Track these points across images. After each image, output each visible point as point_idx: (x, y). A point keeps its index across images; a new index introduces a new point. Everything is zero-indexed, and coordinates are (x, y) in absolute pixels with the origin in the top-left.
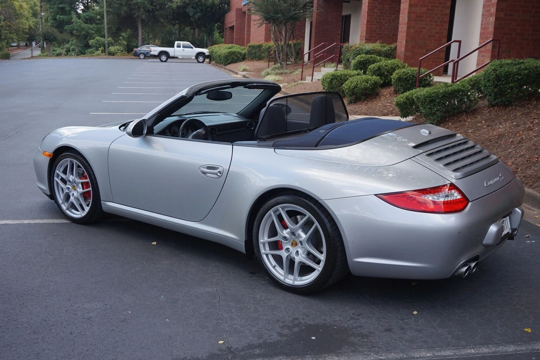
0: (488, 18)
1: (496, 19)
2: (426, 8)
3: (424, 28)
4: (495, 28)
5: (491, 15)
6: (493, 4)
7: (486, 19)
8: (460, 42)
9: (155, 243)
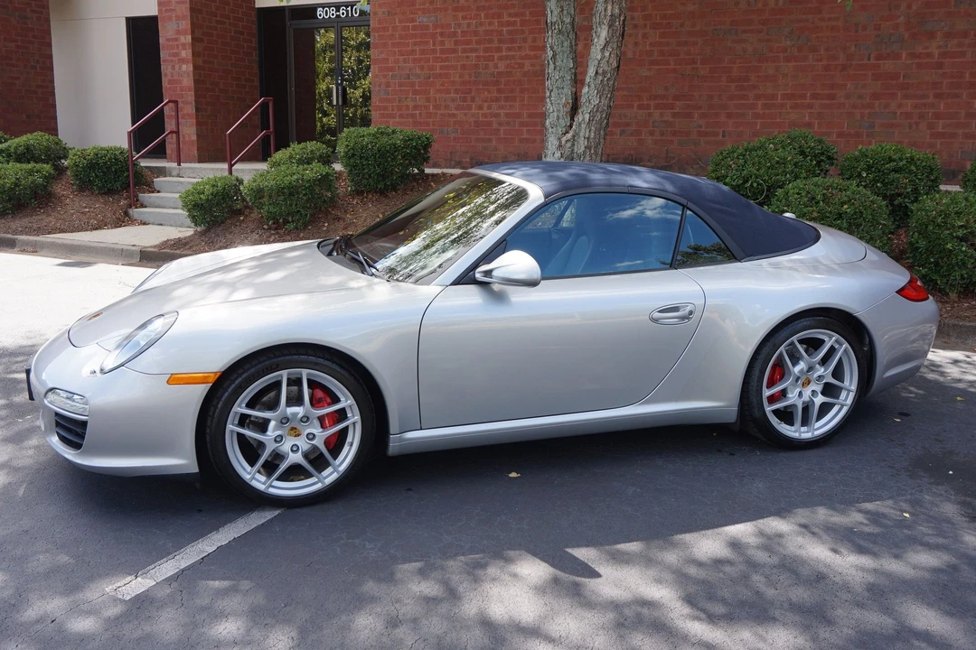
0: (177, 67)
1: (195, 67)
2: (13, 44)
3: (18, 78)
4: (196, 81)
5: (183, 61)
6: (184, 45)
7: (173, 67)
8: (176, 102)
9: (513, 475)
